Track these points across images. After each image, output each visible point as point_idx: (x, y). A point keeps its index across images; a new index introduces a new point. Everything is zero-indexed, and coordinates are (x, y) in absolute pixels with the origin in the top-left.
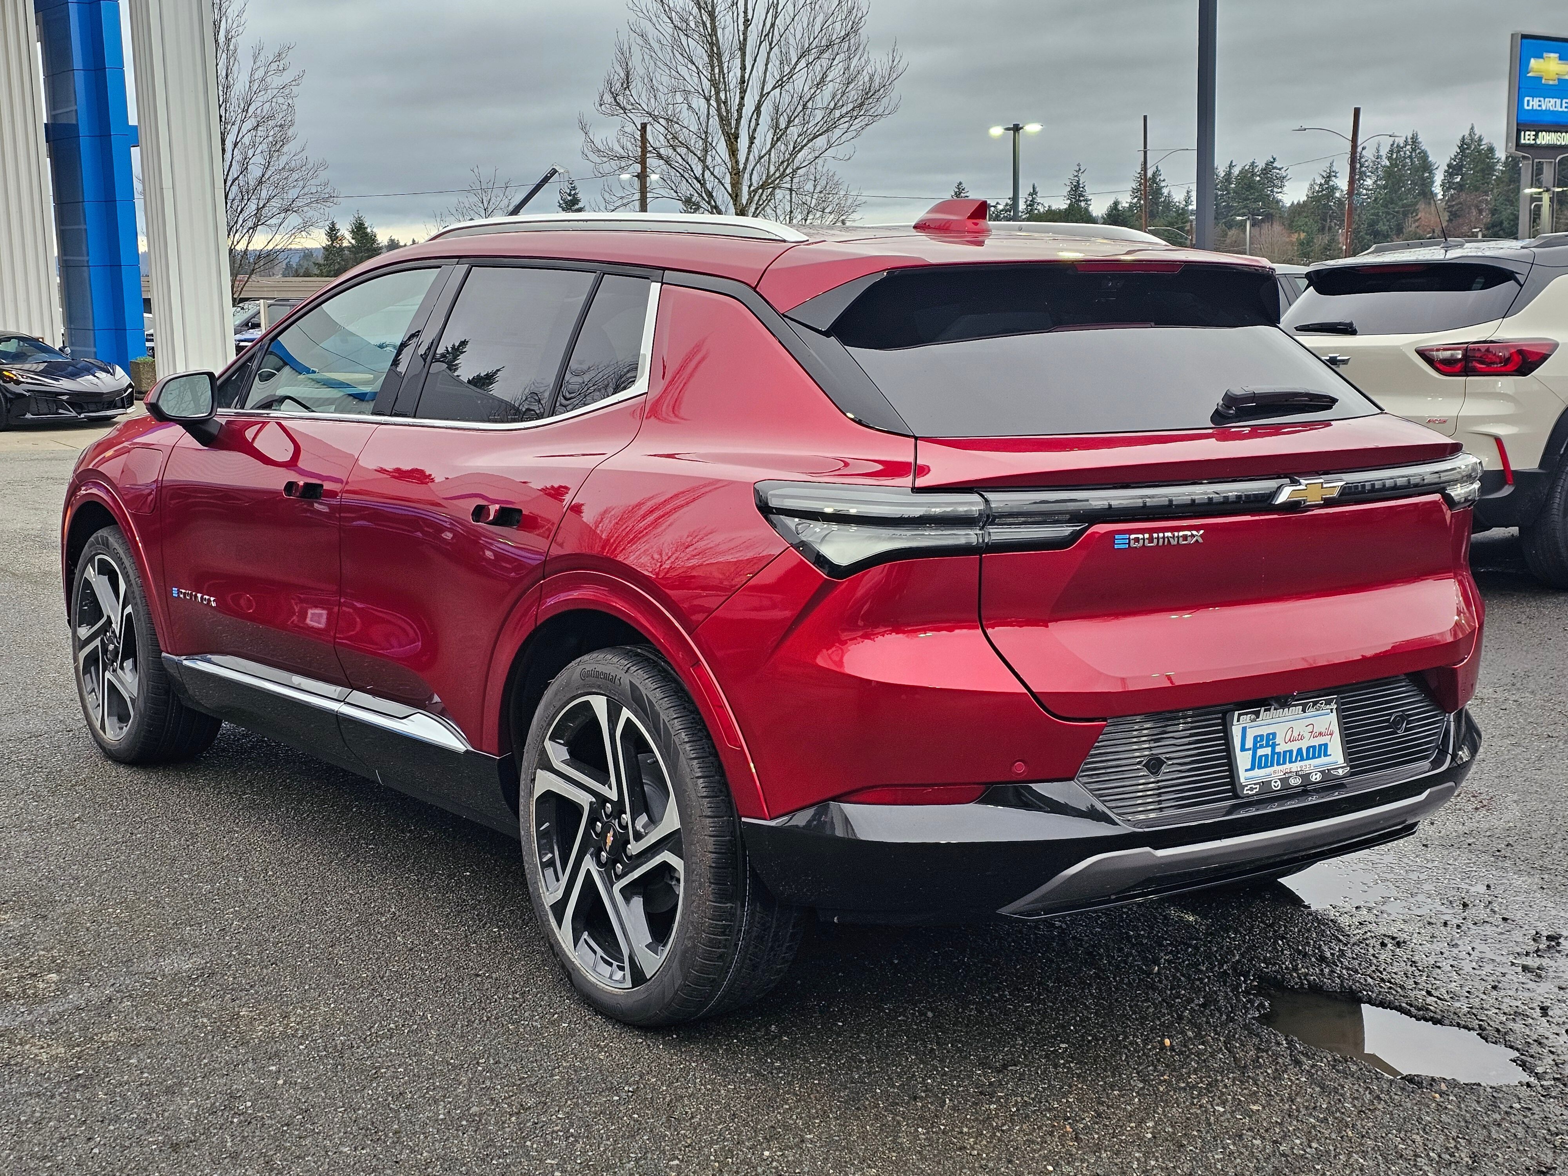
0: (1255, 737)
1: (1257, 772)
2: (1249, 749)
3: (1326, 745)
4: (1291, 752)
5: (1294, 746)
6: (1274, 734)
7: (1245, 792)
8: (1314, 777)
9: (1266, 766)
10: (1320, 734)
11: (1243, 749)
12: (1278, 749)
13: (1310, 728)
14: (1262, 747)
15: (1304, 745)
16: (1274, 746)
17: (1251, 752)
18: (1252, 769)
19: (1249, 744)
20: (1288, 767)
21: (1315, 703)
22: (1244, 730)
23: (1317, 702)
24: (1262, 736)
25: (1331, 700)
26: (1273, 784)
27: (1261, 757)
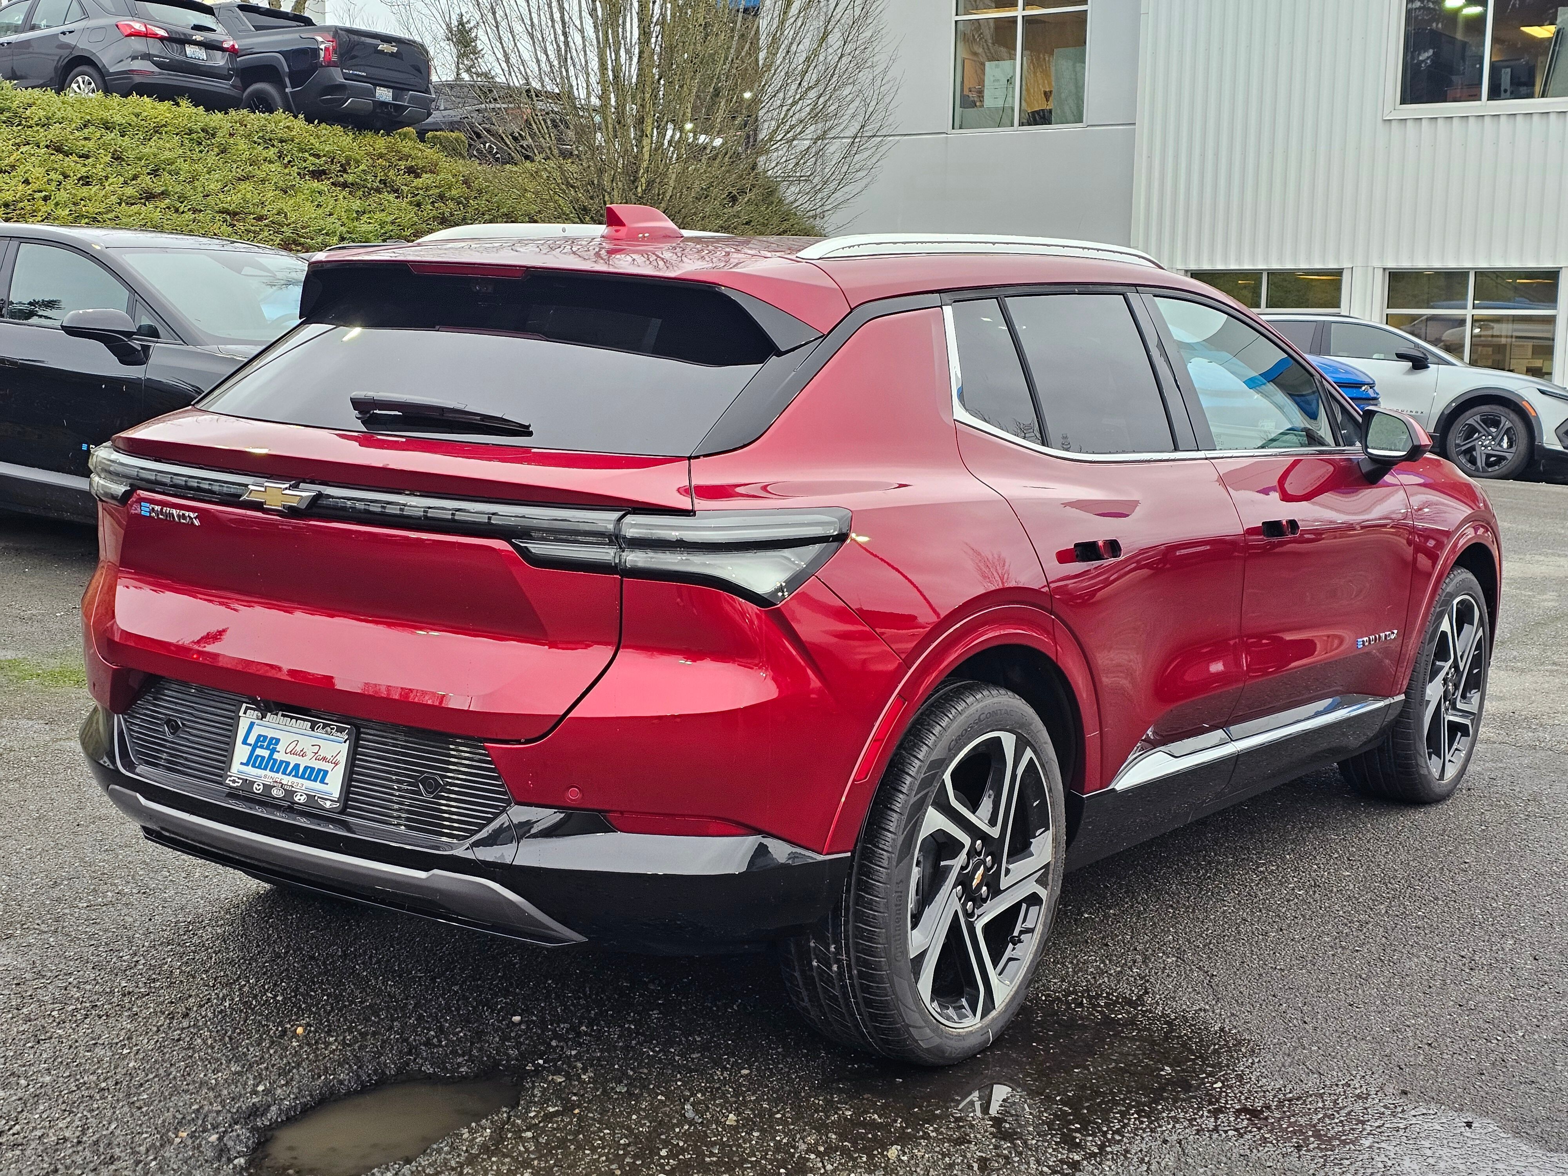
0: (259, 736)
1: (249, 769)
2: (250, 745)
3: (326, 772)
4: (288, 764)
5: (293, 760)
6: (278, 741)
7: (227, 782)
8: (298, 797)
9: (259, 767)
10: (324, 759)
11: (245, 742)
12: (276, 756)
13: (316, 749)
14: (262, 747)
15: (303, 762)
16: (273, 751)
17: (250, 748)
18: (247, 764)
19: (252, 740)
20: (279, 776)
21: (325, 726)
22: (252, 724)
23: (329, 725)
24: (265, 737)
25: (344, 729)
26: (255, 785)
27: (258, 756)
